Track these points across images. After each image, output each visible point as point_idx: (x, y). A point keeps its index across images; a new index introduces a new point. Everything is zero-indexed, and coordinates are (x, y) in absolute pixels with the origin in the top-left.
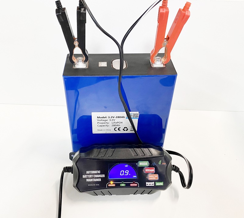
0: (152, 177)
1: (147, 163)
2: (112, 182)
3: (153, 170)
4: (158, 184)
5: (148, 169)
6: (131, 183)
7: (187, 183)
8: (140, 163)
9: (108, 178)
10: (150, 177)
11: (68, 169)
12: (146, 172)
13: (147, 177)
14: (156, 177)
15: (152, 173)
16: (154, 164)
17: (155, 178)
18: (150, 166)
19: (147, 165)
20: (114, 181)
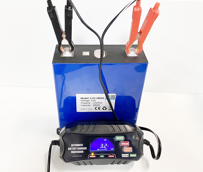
0: (127, 150)
1: (122, 137)
2: (93, 154)
3: (128, 143)
4: (132, 155)
5: (124, 142)
6: (109, 155)
7: (156, 155)
8: (117, 137)
9: (89, 151)
10: (125, 150)
11: (55, 142)
12: (122, 145)
13: (123, 150)
14: (130, 149)
15: (127, 146)
16: (129, 138)
17: (129, 151)
18: (126, 140)
19: (122, 139)
20: (95, 153)
